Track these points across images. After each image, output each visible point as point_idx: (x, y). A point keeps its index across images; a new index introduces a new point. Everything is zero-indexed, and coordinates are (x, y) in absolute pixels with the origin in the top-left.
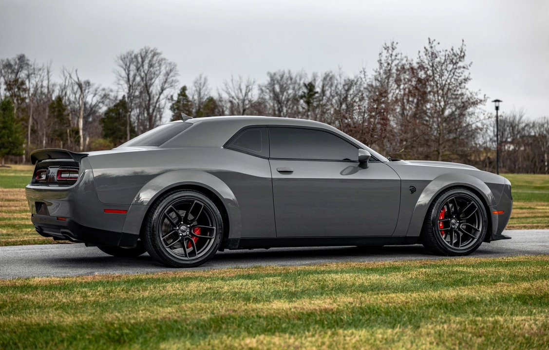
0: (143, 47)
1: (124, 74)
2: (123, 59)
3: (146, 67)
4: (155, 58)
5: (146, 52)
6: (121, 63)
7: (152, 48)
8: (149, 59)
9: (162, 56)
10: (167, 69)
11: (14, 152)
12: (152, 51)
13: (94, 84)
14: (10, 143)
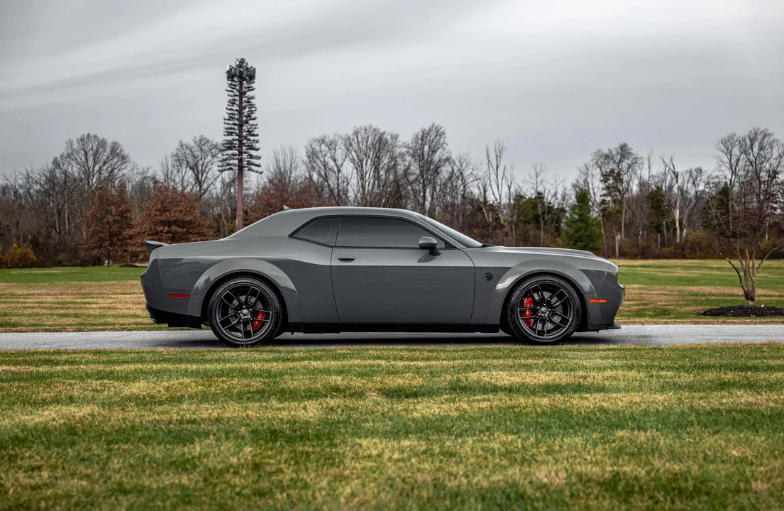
0: (752, 129)
1: (726, 159)
2: (724, 142)
3: (756, 149)
4: (766, 140)
5: (756, 134)
6: (722, 146)
7: (762, 129)
8: (759, 141)
9: (774, 137)
10: (780, 151)
11: (590, 246)
12: (762, 132)
13: (706, 171)
14: (587, 236)
